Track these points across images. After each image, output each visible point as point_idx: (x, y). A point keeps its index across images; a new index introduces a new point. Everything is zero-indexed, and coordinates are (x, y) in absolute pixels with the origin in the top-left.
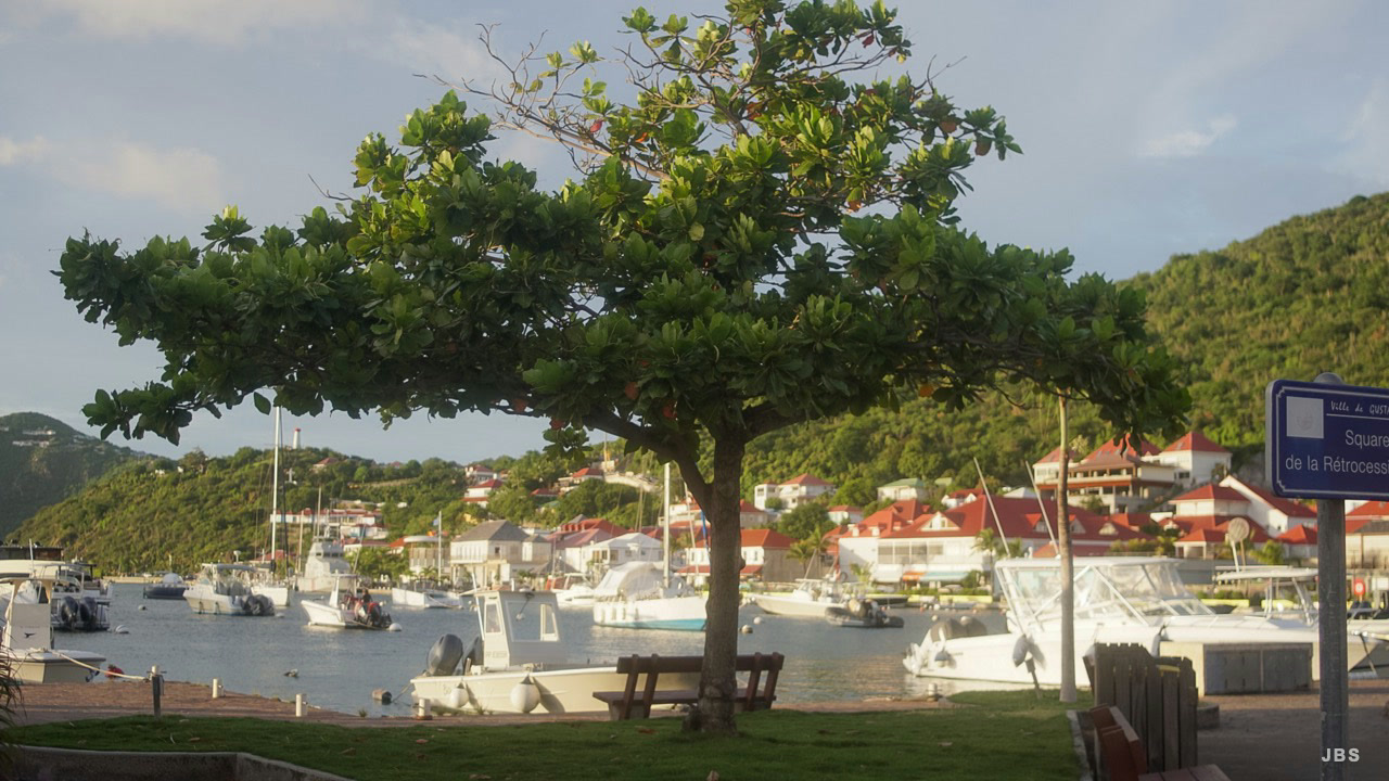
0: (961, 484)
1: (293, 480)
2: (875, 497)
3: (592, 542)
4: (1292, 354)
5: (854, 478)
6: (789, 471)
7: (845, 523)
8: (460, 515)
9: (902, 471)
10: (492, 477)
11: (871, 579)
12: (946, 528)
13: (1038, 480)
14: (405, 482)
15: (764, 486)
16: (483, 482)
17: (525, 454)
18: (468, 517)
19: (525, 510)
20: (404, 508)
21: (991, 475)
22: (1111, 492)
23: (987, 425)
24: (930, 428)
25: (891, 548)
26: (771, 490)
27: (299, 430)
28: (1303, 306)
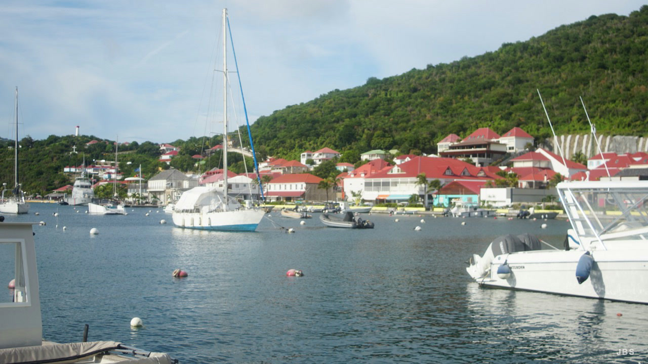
0: (402, 152)
1: (76, 151)
2: (360, 159)
3: (219, 180)
4: (562, 91)
5: (349, 150)
6: (317, 146)
7: (346, 171)
8: (157, 168)
9: (373, 146)
10: (173, 149)
11: (361, 199)
12: (400, 173)
13: (439, 150)
14: (130, 152)
15: (305, 153)
16: (167, 152)
17: (189, 138)
18: (160, 169)
19: (188, 165)
20: (130, 165)
21: (417, 148)
22: (476, 156)
23: (414, 124)
24: (386, 125)
25: (371, 183)
26: (309, 155)
27: (78, 127)
28: (567, 68)
